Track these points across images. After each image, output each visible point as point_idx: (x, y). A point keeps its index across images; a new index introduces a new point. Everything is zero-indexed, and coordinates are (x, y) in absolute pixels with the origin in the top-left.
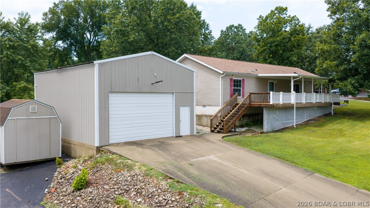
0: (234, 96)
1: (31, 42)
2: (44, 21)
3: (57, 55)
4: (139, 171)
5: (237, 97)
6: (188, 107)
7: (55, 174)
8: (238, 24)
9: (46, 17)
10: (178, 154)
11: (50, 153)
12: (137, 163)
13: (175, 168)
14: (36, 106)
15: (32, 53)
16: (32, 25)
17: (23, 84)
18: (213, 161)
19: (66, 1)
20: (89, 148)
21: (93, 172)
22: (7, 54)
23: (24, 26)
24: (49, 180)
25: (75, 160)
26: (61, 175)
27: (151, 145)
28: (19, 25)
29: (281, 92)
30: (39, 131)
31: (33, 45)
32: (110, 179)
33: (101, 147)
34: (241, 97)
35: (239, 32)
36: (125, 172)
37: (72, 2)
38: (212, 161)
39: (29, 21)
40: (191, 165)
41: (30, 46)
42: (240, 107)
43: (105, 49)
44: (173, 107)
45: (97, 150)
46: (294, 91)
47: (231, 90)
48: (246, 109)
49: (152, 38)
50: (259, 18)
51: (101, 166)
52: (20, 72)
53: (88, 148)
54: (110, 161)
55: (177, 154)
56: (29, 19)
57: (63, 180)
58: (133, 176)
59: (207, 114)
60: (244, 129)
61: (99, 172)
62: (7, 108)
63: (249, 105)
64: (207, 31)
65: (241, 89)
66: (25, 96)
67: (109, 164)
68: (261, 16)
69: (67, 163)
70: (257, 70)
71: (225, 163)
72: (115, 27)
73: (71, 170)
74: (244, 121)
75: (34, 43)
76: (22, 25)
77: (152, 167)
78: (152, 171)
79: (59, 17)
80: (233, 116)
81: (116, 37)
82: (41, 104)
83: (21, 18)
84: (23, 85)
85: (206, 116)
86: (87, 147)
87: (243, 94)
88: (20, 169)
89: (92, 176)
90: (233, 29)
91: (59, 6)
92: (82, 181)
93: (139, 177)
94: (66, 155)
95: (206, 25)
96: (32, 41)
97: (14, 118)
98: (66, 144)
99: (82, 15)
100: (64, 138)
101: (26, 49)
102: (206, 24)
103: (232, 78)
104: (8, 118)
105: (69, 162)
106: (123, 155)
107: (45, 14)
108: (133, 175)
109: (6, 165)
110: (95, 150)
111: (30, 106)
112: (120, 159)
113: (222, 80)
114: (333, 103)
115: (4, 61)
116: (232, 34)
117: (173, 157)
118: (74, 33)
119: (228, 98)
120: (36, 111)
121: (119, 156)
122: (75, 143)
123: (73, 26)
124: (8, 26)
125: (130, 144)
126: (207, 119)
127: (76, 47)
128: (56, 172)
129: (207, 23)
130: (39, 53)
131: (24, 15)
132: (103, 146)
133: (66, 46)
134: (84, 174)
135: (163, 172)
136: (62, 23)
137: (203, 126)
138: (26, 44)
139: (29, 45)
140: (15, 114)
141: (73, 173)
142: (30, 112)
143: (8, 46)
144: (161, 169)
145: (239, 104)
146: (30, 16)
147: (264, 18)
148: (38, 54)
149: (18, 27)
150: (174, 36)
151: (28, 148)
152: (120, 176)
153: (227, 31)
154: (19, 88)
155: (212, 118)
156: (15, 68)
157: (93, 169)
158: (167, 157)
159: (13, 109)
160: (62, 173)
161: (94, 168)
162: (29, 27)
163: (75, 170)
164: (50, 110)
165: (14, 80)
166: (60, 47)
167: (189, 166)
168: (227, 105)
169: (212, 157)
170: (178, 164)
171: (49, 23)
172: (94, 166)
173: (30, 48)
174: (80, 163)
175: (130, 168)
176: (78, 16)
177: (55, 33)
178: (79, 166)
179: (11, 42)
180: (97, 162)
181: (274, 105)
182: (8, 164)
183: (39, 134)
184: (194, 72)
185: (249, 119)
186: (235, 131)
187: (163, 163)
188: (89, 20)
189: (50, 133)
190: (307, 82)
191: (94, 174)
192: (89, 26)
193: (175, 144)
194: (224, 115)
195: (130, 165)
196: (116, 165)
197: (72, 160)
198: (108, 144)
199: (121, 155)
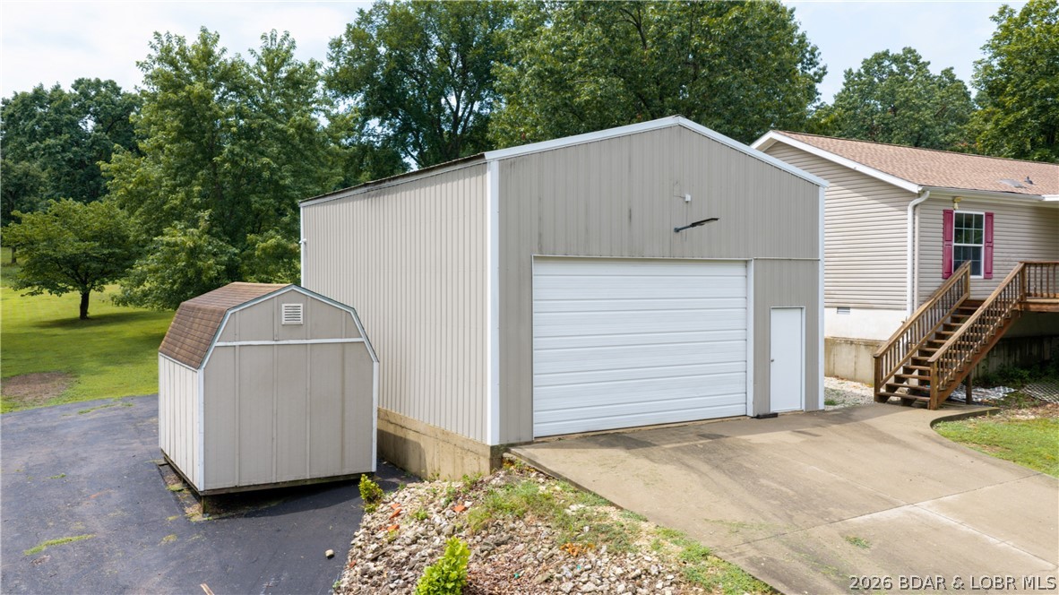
0: (958, 275)
1: (296, 117)
2: (332, 65)
3: (367, 160)
4: (656, 560)
5: (966, 278)
6: (800, 310)
7: (355, 537)
8: (904, 49)
9: (339, 52)
10: (791, 493)
11: (343, 458)
12: (643, 525)
13: (796, 555)
14: (301, 305)
15: (298, 151)
16: (301, 67)
17: (273, 239)
18: (937, 528)
19: (391, 4)
20: (466, 449)
21: (485, 544)
22: (231, 152)
23: (277, 71)
24: (337, 556)
25: (420, 485)
26: (375, 546)
27: (678, 448)
28: (264, 69)
30: (308, 387)
31: (300, 125)
32: (546, 581)
33: (507, 448)
34: (982, 277)
35: (906, 75)
36: (600, 558)
37: (408, 4)
38: (936, 530)
39: (292, 56)
40: (855, 541)
41: (293, 127)
42: (988, 312)
43: (503, 131)
44: (747, 313)
45: (491, 459)
47: (946, 252)
48: (1007, 320)
49: (646, 93)
50: (997, 15)
51: (512, 525)
52: (266, 203)
53: (462, 448)
54: (540, 506)
55: (783, 489)
56: (292, 51)
57: (380, 566)
58: (634, 578)
59: (854, 336)
60: (998, 393)
61: (503, 547)
62: (213, 311)
63: (1018, 308)
64: (809, 69)
65: (980, 248)
66: (279, 274)
67: (540, 517)
68: (1005, 7)
69: (394, 495)
70: (1031, 183)
71: (992, 540)
72: (534, 64)
73: (406, 527)
74: (991, 361)
75: (304, 119)
76: (274, 69)
77: (705, 545)
78: (707, 563)
79: (374, 52)
80: (960, 347)
81: (536, 95)
82: (316, 299)
83: (268, 49)
84: (272, 242)
85: (852, 343)
86: (459, 443)
87: (989, 267)
88: (251, 509)
89: (480, 561)
90: (887, 63)
91: (374, 18)
92: (449, 586)
93: (659, 585)
94: (390, 463)
95: (807, 51)
96: (298, 115)
97: (234, 344)
98: (391, 429)
99: (435, 41)
100: (385, 408)
101: (283, 138)
102: (809, 49)
103: (951, 208)
104: (216, 344)
105: (401, 495)
106: (585, 486)
107: (337, 44)
108: (633, 574)
109: (206, 493)
110: (485, 456)
111: (284, 305)
112: (577, 500)
113: (917, 217)
115: (225, 174)
116: (881, 80)
117: (772, 502)
118: (414, 95)
119: (936, 280)
120: (301, 322)
121: (573, 488)
122: (421, 428)
123: (410, 74)
124: (234, 72)
125: (602, 439)
126: (854, 353)
127: (418, 133)
128: (358, 528)
129: (812, 45)
130: (318, 148)
131: (278, 40)
132: (513, 445)
133: (391, 132)
134: (454, 560)
135: (753, 571)
136: (382, 67)
137: (837, 377)
138: (282, 123)
139: (291, 126)
140: (237, 332)
141: (414, 542)
142: (284, 322)
143: (234, 129)
144: (740, 554)
145: (982, 301)
146: (294, 42)
147: (1016, 16)
148: (315, 152)
149: (261, 75)
150: (721, 79)
151: (275, 441)
152: (585, 574)
153: (867, 71)
154: (264, 250)
155: (880, 351)
156: (253, 192)
157: (484, 532)
158: (752, 501)
159: (230, 313)
160: (379, 536)
161: (486, 528)
162: (291, 74)
163: (421, 529)
164: (344, 319)
165: (249, 228)
166: (374, 136)
167: (848, 545)
168: (933, 307)
169: (927, 510)
170: (800, 534)
171: (347, 69)
172: (486, 521)
173: (292, 135)
174: (437, 502)
175: (619, 543)
176: (425, 45)
177: (361, 96)
178: (435, 515)
179: (242, 118)
180: (497, 507)
182: (214, 490)
183: (308, 397)
184: (821, 188)
185: (1009, 356)
186: (969, 401)
187: (741, 530)
188: (455, 56)
189: (343, 393)
191: (489, 554)
192: (453, 71)
193: (762, 445)
194: (923, 342)
195: (617, 529)
196: (565, 524)
197: (409, 485)
198: (529, 440)
199: (577, 486)
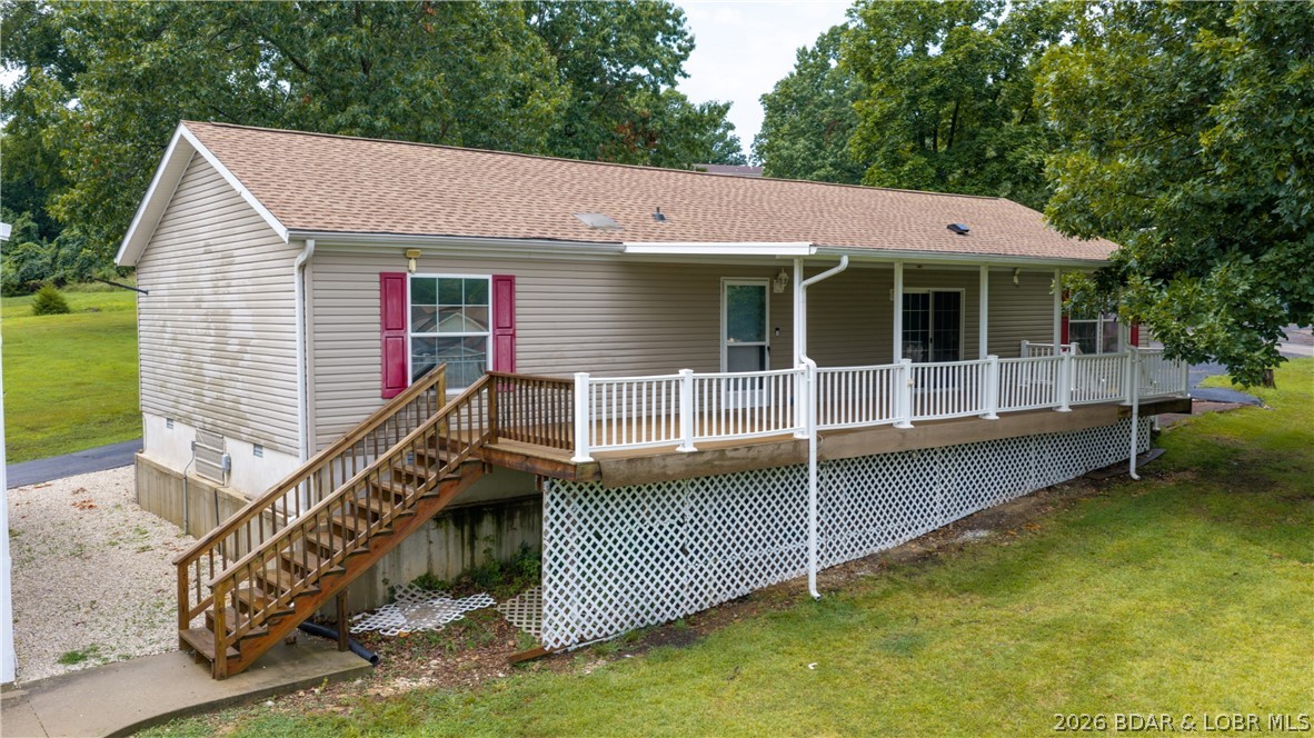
5: (438, 393)
29: (683, 373)
46: (809, 355)
47: (388, 351)
48: (452, 480)
60: (454, 613)
63: (479, 453)
65: (482, 338)
70: (662, 219)
103: (399, 270)
113: (306, 288)
114: (1135, 410)
168: (349, 454)
181: (605, 469)
190: (1016, 280)
